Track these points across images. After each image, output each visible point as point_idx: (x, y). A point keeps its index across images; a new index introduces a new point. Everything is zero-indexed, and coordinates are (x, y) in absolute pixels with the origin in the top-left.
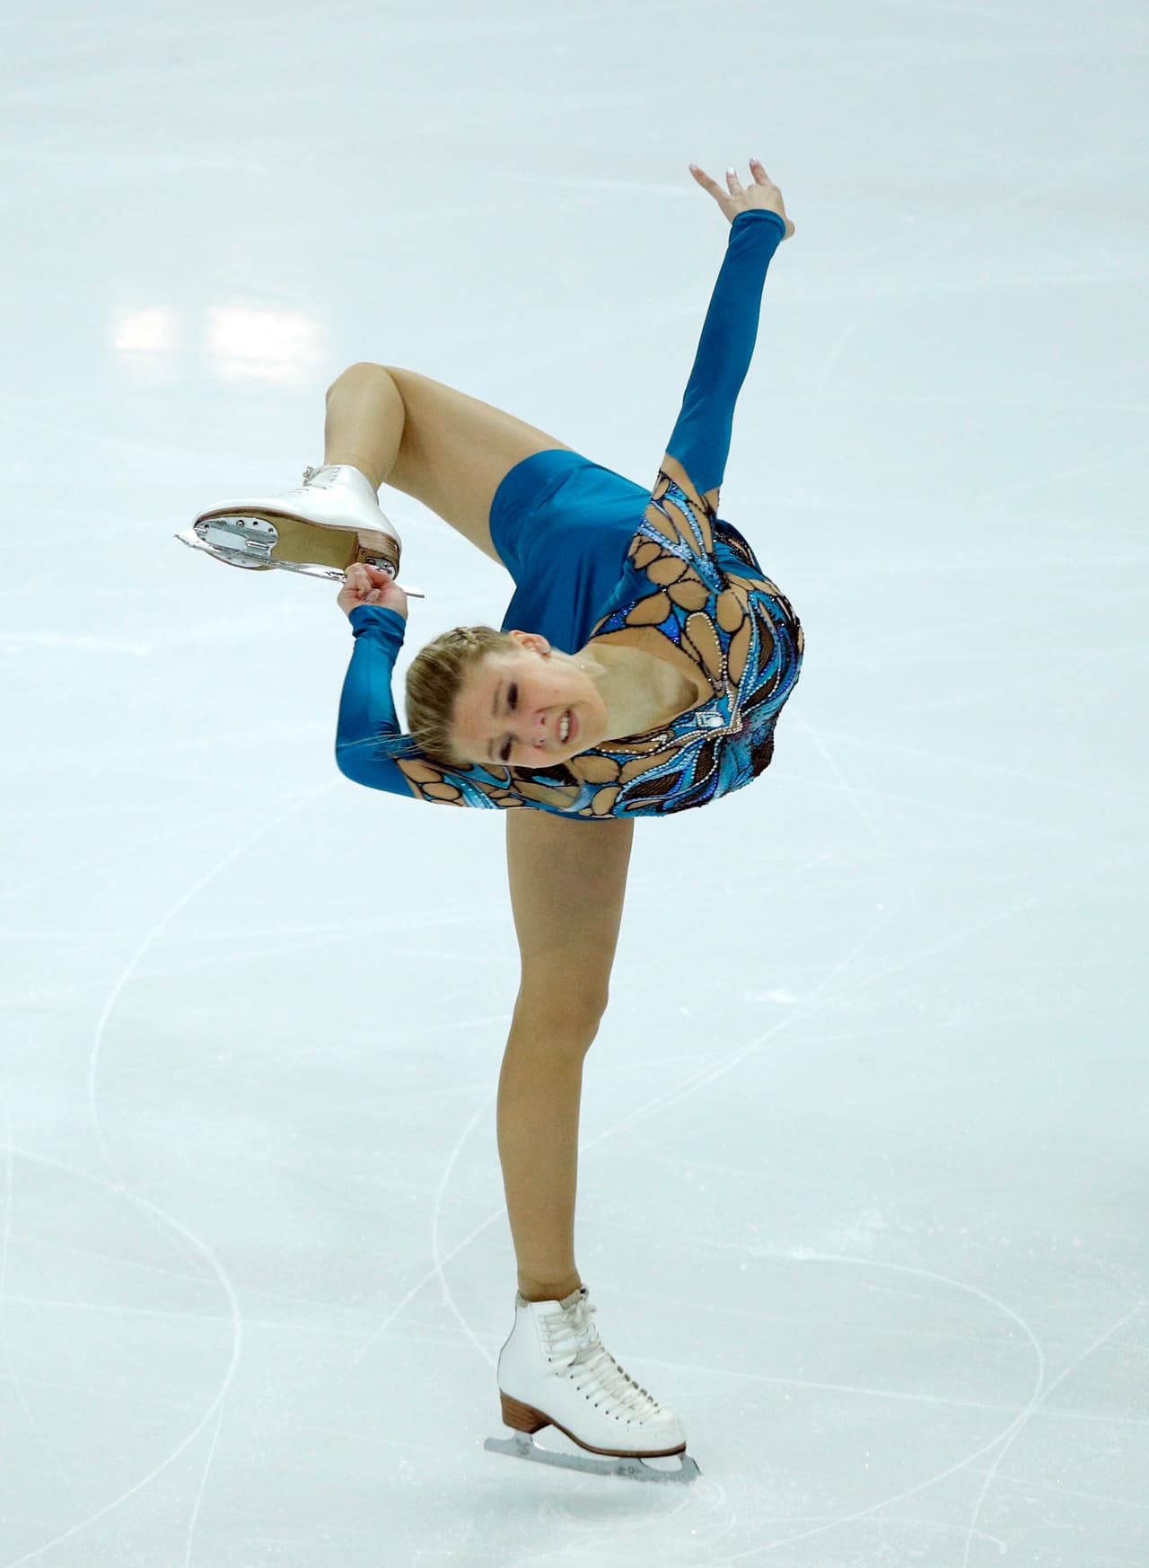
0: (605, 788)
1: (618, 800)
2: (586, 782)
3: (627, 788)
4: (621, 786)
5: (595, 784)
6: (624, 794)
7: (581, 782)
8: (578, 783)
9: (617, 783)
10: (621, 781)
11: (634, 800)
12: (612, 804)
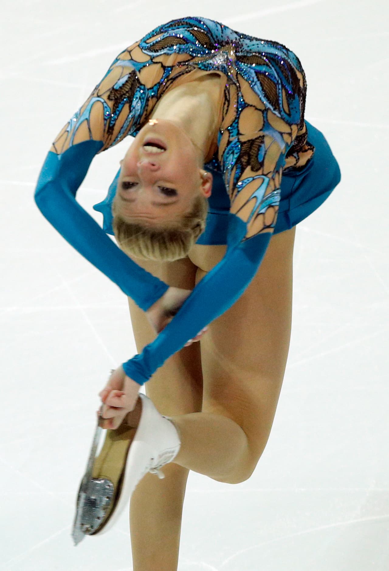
0: (267, 120)
1: (279, 115)
2: (261, 130)
3: (269, 106)
4: (267, 110)
5: (264, 125)
6: (275, 109)
7: (261, 133)
8: (262, 135)
9: (265, 111)
10: (263, 108)
11: (281, 106)
12: (282, 121)
